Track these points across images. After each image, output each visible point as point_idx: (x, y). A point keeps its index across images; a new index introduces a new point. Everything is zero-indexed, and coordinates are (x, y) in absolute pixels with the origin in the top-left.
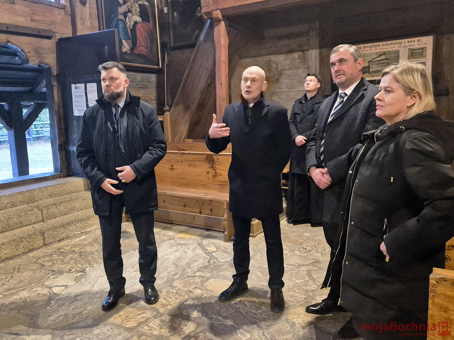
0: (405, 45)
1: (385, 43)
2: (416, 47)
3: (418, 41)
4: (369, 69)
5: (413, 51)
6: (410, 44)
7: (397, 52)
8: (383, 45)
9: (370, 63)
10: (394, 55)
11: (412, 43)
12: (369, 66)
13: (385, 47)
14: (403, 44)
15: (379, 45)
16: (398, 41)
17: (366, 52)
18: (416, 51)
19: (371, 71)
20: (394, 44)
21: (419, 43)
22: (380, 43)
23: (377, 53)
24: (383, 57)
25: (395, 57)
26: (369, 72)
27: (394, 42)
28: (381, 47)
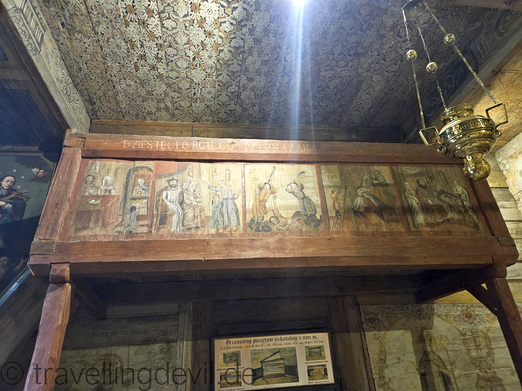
0: (300, 341)
1: (279, 337)
2: (313, 345)
3: (314, 337)
4: (262, 371)
5: (310, 350)
6: (305, 340)
7: (294, 350)
8: (276, 339)
9: (263, 364)
10: (289, 354)
11: (309, 340)
12: (262, 368)
13: (279, 342)
14: (299, 341)
15: (271, 340)
16: (292, 336)
17: (257, 348)
18: (313, 350)
19: (264, 375)
20: (289, 339)
21: (315, 340)
22: (273, 337)
23: (270, 350)
24: (278, 356)
25: (291, 357)
26: (262, 376)
27: (288, 336)
28: (274, 342)
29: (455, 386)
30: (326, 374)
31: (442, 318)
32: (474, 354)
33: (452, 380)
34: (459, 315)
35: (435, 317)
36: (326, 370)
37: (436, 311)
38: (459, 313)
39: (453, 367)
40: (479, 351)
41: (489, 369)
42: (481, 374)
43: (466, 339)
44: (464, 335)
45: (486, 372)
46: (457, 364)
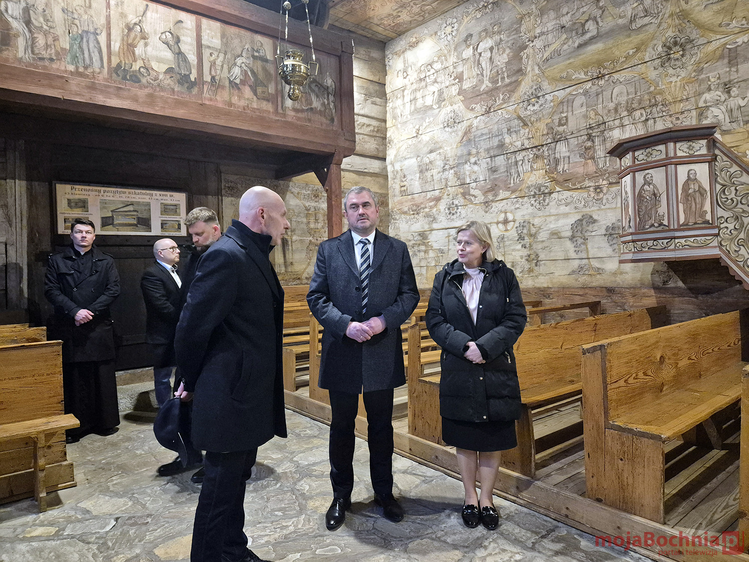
0: (156, 198)
1: (133, 191)
2: (169, 202)
3: (171, 196)
4: (113, 220)
5: (166, 207)
6: (162, 197)
7: (148, 204)
8: (129, 193)
9: (114, 213)
10: (143, 208)
11: (164, 198)
12: (112, 217)
13: (134, 196)
14: (154, 197)
15: (125, 193)
16: (148, 192)
17: (108, 198)
18: (168, 207)
19: (115, 223)
20: (144, 194)
21: (172, 198)
22: (127, 190)
23: (123, 202)
24: (131, 208)
25: (145, 210)
26: (112, 224)
27: (144, 191)
28: (127, 195)
29: (290, 248)
30: (179, 228)
31: (294, 195)
32: (312, 226)
33: (290, 243)
34: (309, 194)
35: (288, 193)
36: (179, 225)
37: (290, 188)
38: (309, 192)
39: (293, 233)
40: (317, 224)
41: (320, 237)
42: (313, 241)
43: (309, 214)
44: (308, 210)
45: (317, 240)
46: (297, 232)
